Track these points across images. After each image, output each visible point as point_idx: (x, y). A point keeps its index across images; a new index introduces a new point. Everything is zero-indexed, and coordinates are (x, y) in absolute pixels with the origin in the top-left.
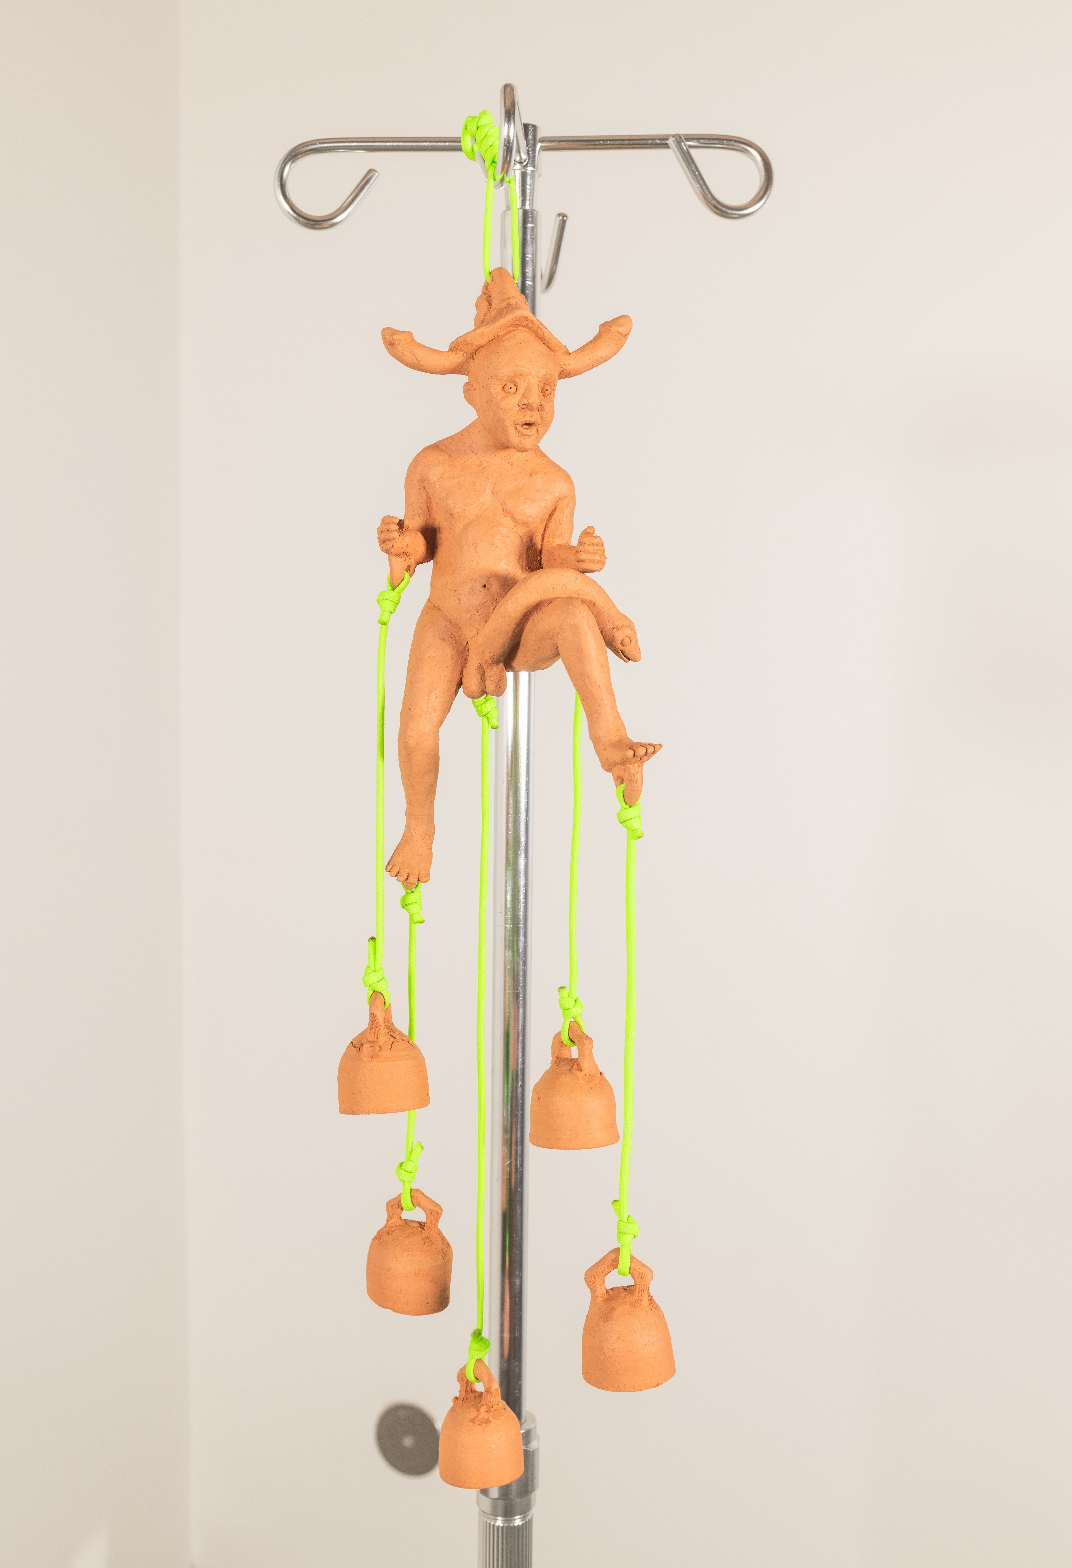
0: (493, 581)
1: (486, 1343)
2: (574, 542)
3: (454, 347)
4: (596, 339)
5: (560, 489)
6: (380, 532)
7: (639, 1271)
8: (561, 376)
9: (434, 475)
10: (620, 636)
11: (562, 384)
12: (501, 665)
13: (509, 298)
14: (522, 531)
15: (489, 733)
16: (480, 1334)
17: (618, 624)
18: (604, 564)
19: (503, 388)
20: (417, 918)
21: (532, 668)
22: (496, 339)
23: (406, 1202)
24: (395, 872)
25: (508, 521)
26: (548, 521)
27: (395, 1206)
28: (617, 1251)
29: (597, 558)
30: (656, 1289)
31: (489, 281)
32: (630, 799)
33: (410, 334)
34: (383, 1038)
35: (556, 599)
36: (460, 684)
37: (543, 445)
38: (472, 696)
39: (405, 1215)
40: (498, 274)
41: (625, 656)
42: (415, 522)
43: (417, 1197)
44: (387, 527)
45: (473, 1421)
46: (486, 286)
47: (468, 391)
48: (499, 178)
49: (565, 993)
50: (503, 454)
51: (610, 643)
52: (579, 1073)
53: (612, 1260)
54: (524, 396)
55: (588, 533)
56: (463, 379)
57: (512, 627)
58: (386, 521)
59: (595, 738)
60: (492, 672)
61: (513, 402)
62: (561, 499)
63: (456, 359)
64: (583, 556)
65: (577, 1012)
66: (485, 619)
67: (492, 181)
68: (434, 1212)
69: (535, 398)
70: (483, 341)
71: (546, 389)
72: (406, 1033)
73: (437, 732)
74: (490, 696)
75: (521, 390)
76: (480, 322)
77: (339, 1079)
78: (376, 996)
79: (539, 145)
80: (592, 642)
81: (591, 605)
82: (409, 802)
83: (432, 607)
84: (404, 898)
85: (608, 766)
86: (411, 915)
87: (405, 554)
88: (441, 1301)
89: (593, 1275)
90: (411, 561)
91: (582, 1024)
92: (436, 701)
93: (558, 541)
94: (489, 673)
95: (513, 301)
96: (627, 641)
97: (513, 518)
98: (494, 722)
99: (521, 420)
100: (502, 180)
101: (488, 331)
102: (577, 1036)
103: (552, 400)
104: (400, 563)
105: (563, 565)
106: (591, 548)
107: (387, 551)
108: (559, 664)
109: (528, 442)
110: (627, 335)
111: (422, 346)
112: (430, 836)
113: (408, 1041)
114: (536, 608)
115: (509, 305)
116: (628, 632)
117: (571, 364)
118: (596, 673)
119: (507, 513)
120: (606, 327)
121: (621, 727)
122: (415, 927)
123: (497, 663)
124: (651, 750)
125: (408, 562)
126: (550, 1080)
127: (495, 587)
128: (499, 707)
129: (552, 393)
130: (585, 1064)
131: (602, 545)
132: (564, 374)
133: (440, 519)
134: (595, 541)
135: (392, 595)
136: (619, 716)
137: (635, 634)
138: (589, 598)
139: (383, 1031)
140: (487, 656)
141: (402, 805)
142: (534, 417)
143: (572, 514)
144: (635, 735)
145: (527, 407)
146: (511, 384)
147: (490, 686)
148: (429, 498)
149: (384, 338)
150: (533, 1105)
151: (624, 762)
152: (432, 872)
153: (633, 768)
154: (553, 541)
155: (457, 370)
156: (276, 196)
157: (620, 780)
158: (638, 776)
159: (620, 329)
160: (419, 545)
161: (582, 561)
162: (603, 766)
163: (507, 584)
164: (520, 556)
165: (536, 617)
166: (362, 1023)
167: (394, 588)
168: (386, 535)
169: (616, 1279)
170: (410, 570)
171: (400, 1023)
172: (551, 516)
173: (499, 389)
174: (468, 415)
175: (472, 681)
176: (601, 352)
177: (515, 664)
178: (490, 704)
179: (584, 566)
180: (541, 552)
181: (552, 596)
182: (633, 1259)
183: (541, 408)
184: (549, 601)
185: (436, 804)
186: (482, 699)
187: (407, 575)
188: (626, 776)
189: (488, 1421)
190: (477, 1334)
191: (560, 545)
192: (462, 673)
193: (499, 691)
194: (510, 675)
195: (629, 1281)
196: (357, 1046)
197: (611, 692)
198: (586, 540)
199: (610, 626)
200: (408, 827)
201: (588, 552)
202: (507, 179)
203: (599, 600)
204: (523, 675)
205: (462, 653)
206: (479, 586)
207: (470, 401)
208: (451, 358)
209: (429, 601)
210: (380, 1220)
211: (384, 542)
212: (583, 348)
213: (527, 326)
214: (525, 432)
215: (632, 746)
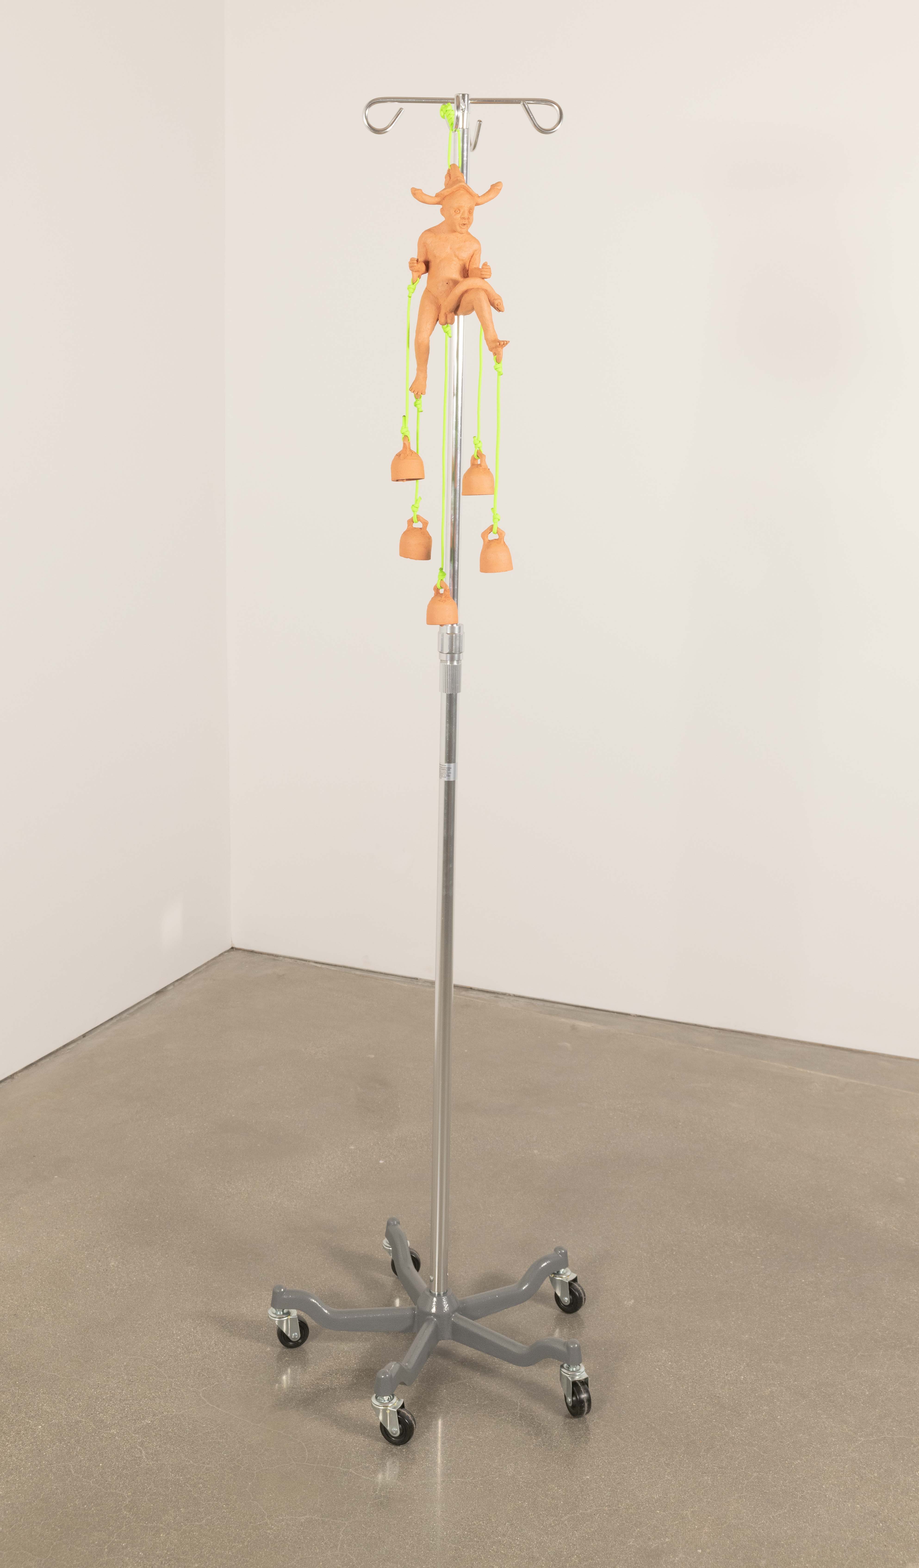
0: (450, 282)
1: (444, 574)
2: (480, 267)
3: (437, 195)
4: (489, 191)
5: (475, 246)
6: (410, 263)
7: (500, 533)
8: (476, 205)
9: (429, 241)
10: (496, 302)
11: (476, 208)
12: (453, 313)
13: (457, 177)
14: (461, 263)
15: (448, 338)
16: (442, 569)
17: (496, 298)
18: (491, 276)
19: (455, 211)
20: (420, 410)
21: (465, 314)
22: (452, 193)
23: (415, 519)
24: (412, 391)
25: (456, 259)
26: (471, 259)
27: (411, 521)
28: (492, 526)
29: (488, 273)
30: (506, 539)
31: (450, 168)
32: (498, 361)
33: (421, 190)
34: (408, 452)
35: (473, 289)
36: (438, 320)
37: (469, 231)
38: (442, 324)
39: (415, 525)
40: (453, 166)
41: (499, 310)
42: (421, 259)
43: (419, 518)
44: (413, 262)
45: (440, 601)
46: (449, 170)
47: (442, 211)
48: (454, 130)
49: (475, 438)
50: (454, 234)
51: (492, 304)
52: (481, 468)
53: (491, 529)
54: (462, 214)
55: (485, 264)
56: (441, 206)
57: (457, 298)
58: (412, 259)
59: (486, 339)
60: (449, 316)
61: (458, 216)
62: (476, 251)
63: (438, 200)
64: (483, 273)
65: (480, 445)
66: (447, 296)
67: (451, 131)
68: (425, 524)
69: (466, 215)
70: (448, 193)
71: (471, 211)
72: (416, 452)
73: (429, 338)
74: (449, 325)
75: (461, 212)
76: (447, 185)
77: (391, 468)
78: (406, 437)
79: (470, 102)
80: (485, 304)
81: (486, 291)
82: (418, 364)
83: (427, 291)
84: (415, 402)
85: (491, 350)
86: (418, 409)
87: (418, 271)
88: (427, 557)
89: (484, 535)
90: (421, 273)
91: (482, 451)
92: (429, 326)
93: (474, 266)
94: (448, 316)
95: (459, 178)
96: (499, 304)
97: (458, 258)
98: (450, 335)
99: (461, 223)
100: (455, 131)
101: (449, 190)
102: (480, 455)
103: (472, 215)
104: (416, 274)
105: (476, 276)
106: (486, 270)
107: (412, 270)
108: (474, 313)
109: (464, 231)
110: (500, 189)
111: (425, 195)
112: (425, 378)
113: (416, 454)
114: (466, 292)
115: (457, 180)
116: (499, 301)
117: (480, 201)
118: (487, 316)
119: (456, 256)
120: (493, 186)
121: (496, 335)
122: (420, 413)
123: (451, 312)
124: (505, 343)
125: (419, 274)
126: (469, 472)
127: (451, 284)
128: (452, 329)
129: (472, 212)
130: (483, 464)
131: (490, 269)
132: (477, 204)
133: (430, 258)
134: (487, 267)
135: (413, 286)
136: (495, 331)
137: (502, 301)
138: (485, 288)
139: (408, 450)
140: (448, 309)
141: (415, 366)
142: (466, 222)
143: (480, 255)
144: (500, 339)
145: (464, 218)
146: (458, 210)
147: (449, 321)
148: (427, 250)
149: (412, 192)
150: (463, 480)
151: (496, 347)
152: (427, 391)
153: (499, 349)
154: (473, 266)
155: (438, 203)
156: (363, 120)
157: (495, 354)
158: (501, 352)
159: (498, 188)
160: (423, 267)
161: (483, 275)
162: (489, 349)
163: (456, 283)
164: (461, 272)
165: (466, 295)
166: (400, 448)
167: (413, 284)
168: (412, 265)
169: (492, 536)
170: (419, 277)
171: (413, 448)
172: (472, 257)
173: (454, 212)
174: (443, 219)
175: (442, 318)
176: (491, 196)
177: (458, 312)
178: (448, 328)
179: (483, 276)
180: (468, 271)
181: (472, 287)
182: (498, 528)
183: (468, 218)
184: (471, 289)
185: (428, 366)
186: (446, 326)
187: (418, 279)
188: (497, 353)
189: (445, 601)
190: (441, 569)
191: (475, 268)
192: (438, 316)
193: (452, 323)
194: (456, 317)
195: (497, 537)
196: (398, 455)
197: (492, 323)
198: (484, 267)
199: (493, 299)
200: (417, 374)
201: (485, 271)
202: (457, 130)
203: (489, 289)
204: (461, 317)
205: (439, 308)
206: (445, 283)
207: (443, 215)
208: (436, 199)
209: (426, 288)
210: (405, 527)
211: (411, 267)
212: (484, 195)
213: (464, 188)
214: (463, 227)
215: (499, 342)
